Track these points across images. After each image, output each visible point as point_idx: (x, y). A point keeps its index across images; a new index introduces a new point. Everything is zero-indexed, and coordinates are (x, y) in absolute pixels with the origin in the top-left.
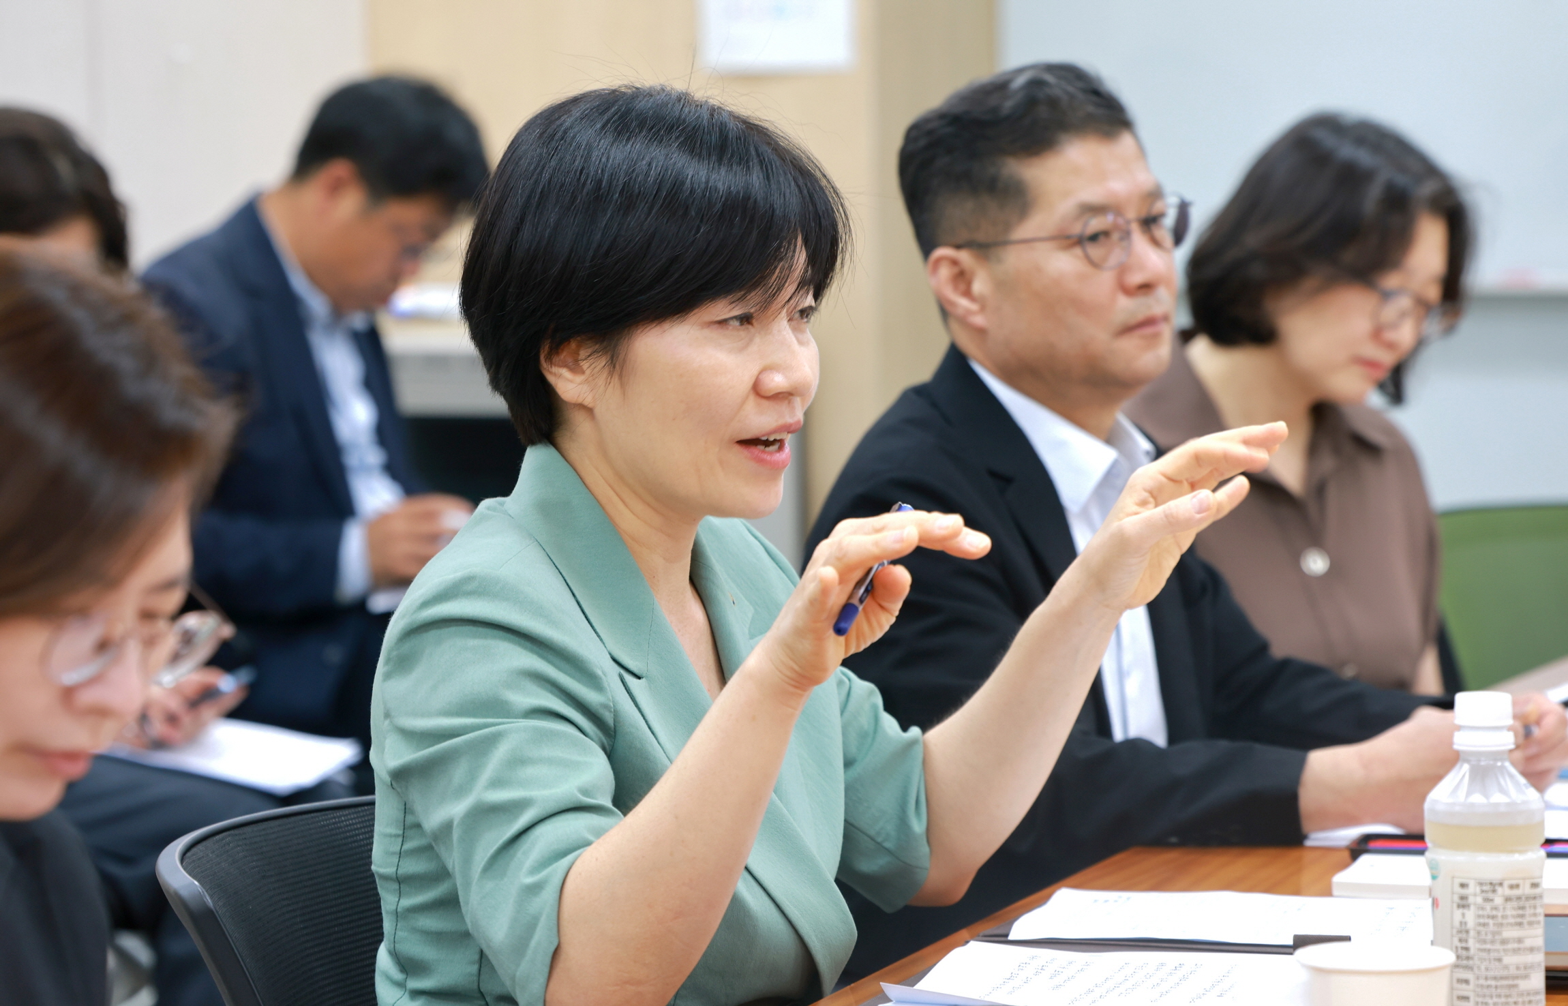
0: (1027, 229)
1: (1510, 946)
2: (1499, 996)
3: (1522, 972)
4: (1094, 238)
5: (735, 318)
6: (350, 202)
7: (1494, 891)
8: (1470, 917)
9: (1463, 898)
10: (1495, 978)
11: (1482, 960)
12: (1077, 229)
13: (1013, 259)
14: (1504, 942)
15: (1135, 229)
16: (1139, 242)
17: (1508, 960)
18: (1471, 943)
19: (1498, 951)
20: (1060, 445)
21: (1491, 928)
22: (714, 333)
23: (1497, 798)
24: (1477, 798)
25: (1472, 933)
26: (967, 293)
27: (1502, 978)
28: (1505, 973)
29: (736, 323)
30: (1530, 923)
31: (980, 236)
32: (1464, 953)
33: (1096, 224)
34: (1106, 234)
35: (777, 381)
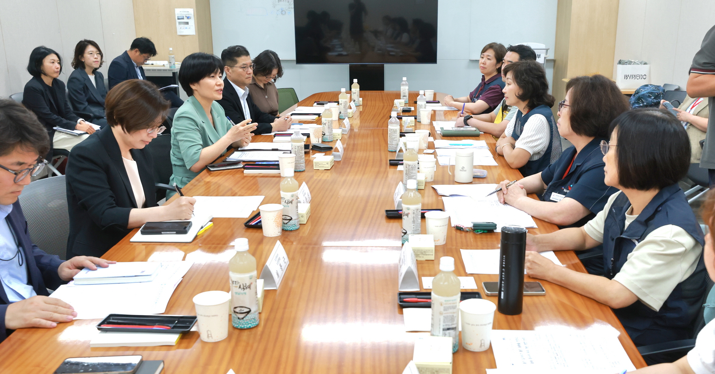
0: (236, 66)
1: (301, 153)
4: (244, 67)
6: (138, 53)
7: (299, 147)
8: (296, 150)
12: (242, 66)
13: (235, 69)
16: (249, 68)
19: (299, 153)
20: (238, 90)
23: (299, 137)
24: (297, 137)
26: (229, 71)
28: (300, 156)
29: (211, 77)
31: (231, 65)
33: (245, 66)
34: (246, 67)
35: (219, 83)
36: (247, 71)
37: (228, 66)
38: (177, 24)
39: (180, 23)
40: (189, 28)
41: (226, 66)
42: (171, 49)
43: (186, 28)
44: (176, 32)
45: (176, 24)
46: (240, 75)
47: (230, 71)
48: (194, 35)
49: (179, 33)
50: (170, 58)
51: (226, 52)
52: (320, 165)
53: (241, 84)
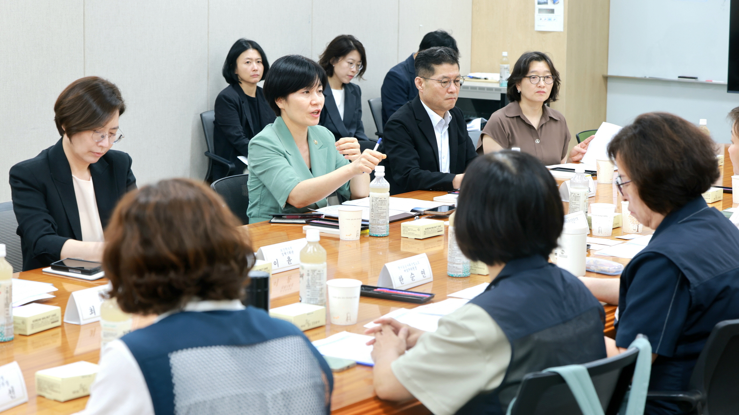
0: (432, 77)
1: (380, 208)
2: (377, 217)
3: (382, 213)
4: (445, 82)
5: (305, 92)
7: (377, 199)
9: (373, 200)
10: (377, 214)
11: (375, 210)
12: (442, 80)
13: (430, 82)
14: (378, 208)
15: (452, 81)
16: (453, 84)
17: (379, 211)
18: (374, 208)
19: (377, 209)
21: (376, 205)
22: (302, 95)
25: (374, 206)
27: (378, 214)
28: (379, 213)
29: (305, 93)
30: (384, 205)
31: (425, 76)
32: (373, 209)
35: (314, 102)
36: (448, 89)
37: (421, 77)
38: (537, 11)
39: (540, 10)
40: (554, 20)
41: (417, 77)
42: (505, 54)
43: (550, 19)
44: (533, 26)
45: (534, 12)
46: (436, 92)
47: (423, 85)
48: (561, 32)
49: (537, 28)
50: (501, 69)
51: (421, 56)
52: (409, 231)
53: (437, 109)
